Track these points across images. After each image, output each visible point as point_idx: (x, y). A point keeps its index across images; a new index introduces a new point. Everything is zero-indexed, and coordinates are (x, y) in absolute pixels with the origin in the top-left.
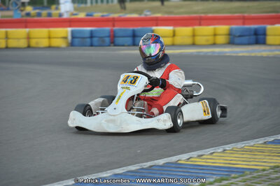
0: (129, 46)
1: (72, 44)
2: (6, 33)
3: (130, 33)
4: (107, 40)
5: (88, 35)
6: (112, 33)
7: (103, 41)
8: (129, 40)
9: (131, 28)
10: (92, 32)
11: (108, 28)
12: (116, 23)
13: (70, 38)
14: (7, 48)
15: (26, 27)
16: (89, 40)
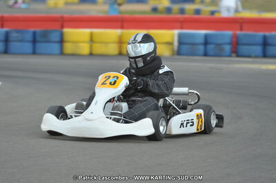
0: (256, 57)
1: (179, 53)
2: (91, 34)
3: (260, 40)
4: (228, 48)
5: (201, 40)
6: (234, 40)
7: (222, 50)
8: (258, 50)
9: (261, 34)
10: (206, 36)
11: (229, 33)
12: (245, 26)
13: (176, 43)
14: (91, 54)
15: (122, 28)
16: (201, 48)
